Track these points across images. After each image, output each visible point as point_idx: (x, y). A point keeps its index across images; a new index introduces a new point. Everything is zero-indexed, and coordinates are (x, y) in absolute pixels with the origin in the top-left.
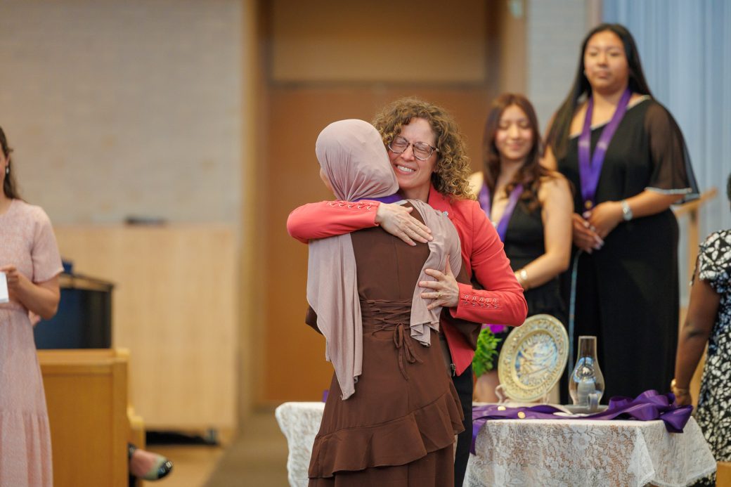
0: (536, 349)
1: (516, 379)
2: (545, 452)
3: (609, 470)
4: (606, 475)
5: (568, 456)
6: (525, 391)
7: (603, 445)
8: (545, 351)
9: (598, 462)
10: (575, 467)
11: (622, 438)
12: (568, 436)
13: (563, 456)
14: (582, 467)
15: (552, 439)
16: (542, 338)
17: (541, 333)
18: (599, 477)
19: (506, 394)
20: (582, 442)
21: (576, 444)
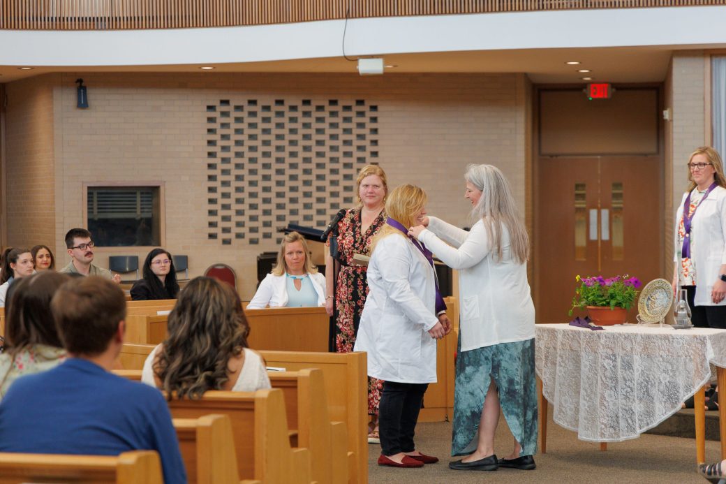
0: (657, 296)
1: (647, 311)
2: (659, 349)
3: (692, 357)
4: (691, 360)
5: (671, 350)
6: (652, 318)
7: (689, 345)
8: (662, 296)
9: (686, 353)
10: (675, 356)
11: (699, 341)
12: (671, 340)
13: (668, 350)
14: (679, 356)
15: (663, 342)
16: (660, 290)
17: (659, 288)
18: (687, 360)
19: (642, 319)
20: (678, 343)
21: (675, 344)
